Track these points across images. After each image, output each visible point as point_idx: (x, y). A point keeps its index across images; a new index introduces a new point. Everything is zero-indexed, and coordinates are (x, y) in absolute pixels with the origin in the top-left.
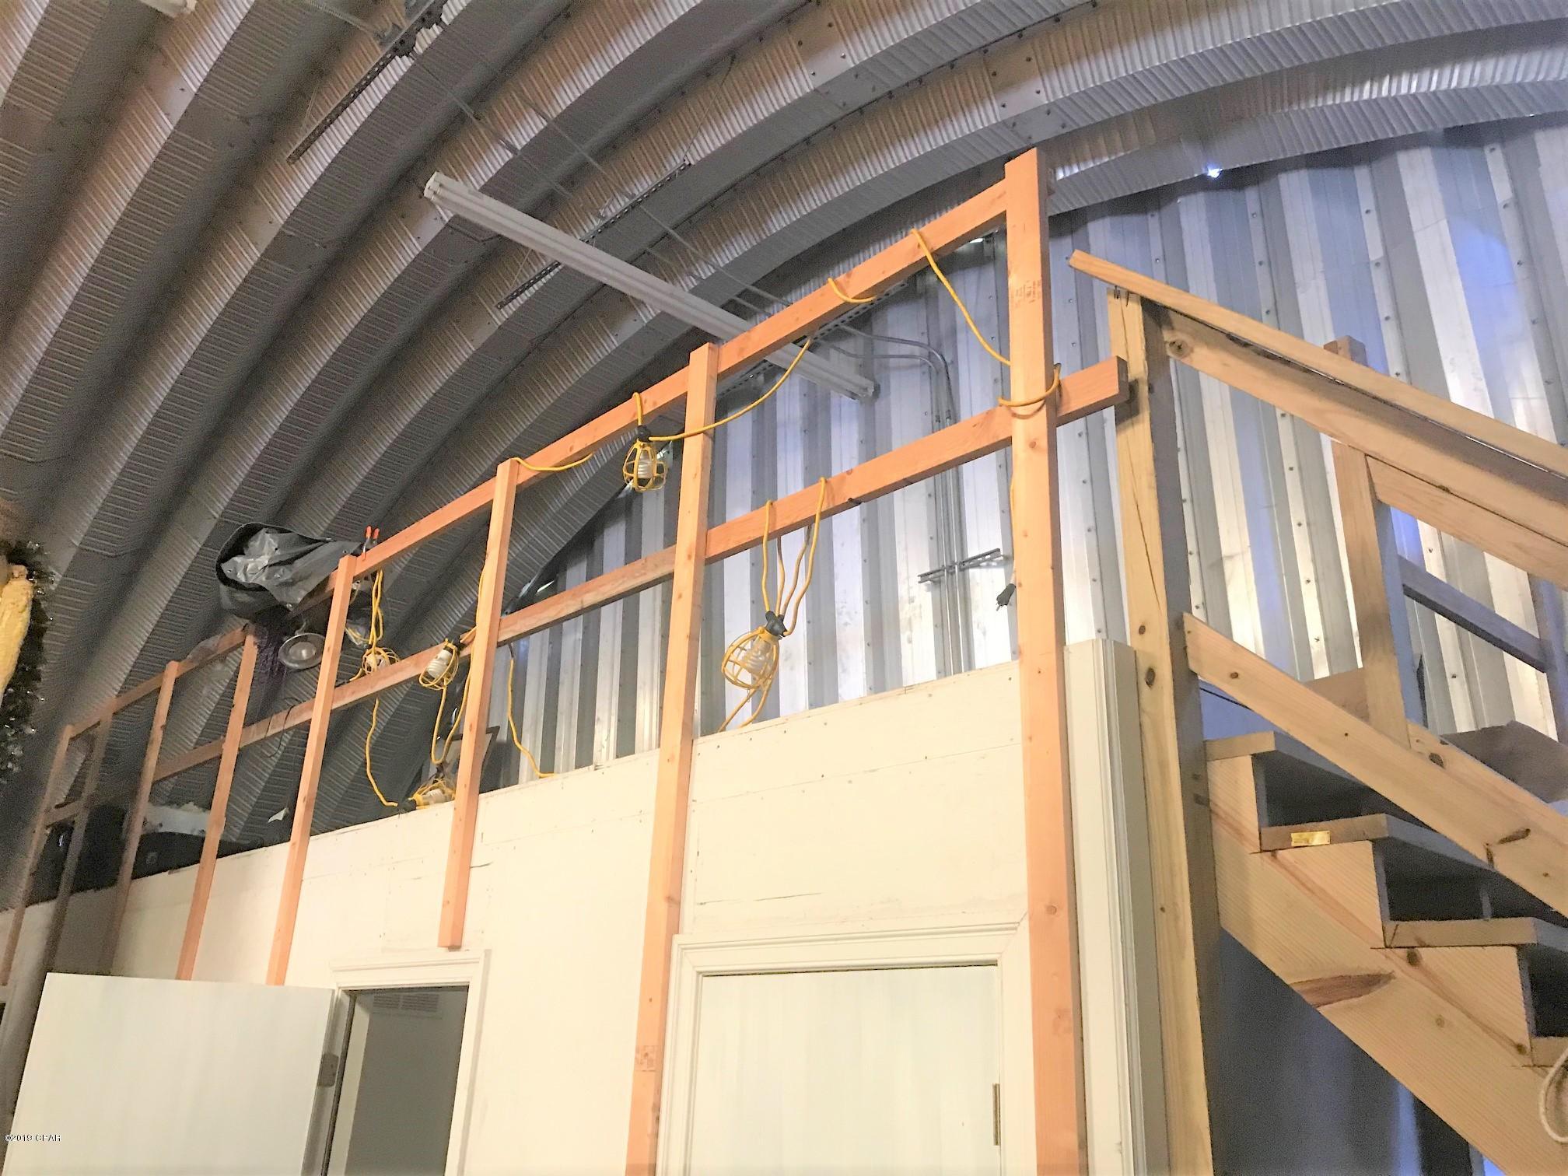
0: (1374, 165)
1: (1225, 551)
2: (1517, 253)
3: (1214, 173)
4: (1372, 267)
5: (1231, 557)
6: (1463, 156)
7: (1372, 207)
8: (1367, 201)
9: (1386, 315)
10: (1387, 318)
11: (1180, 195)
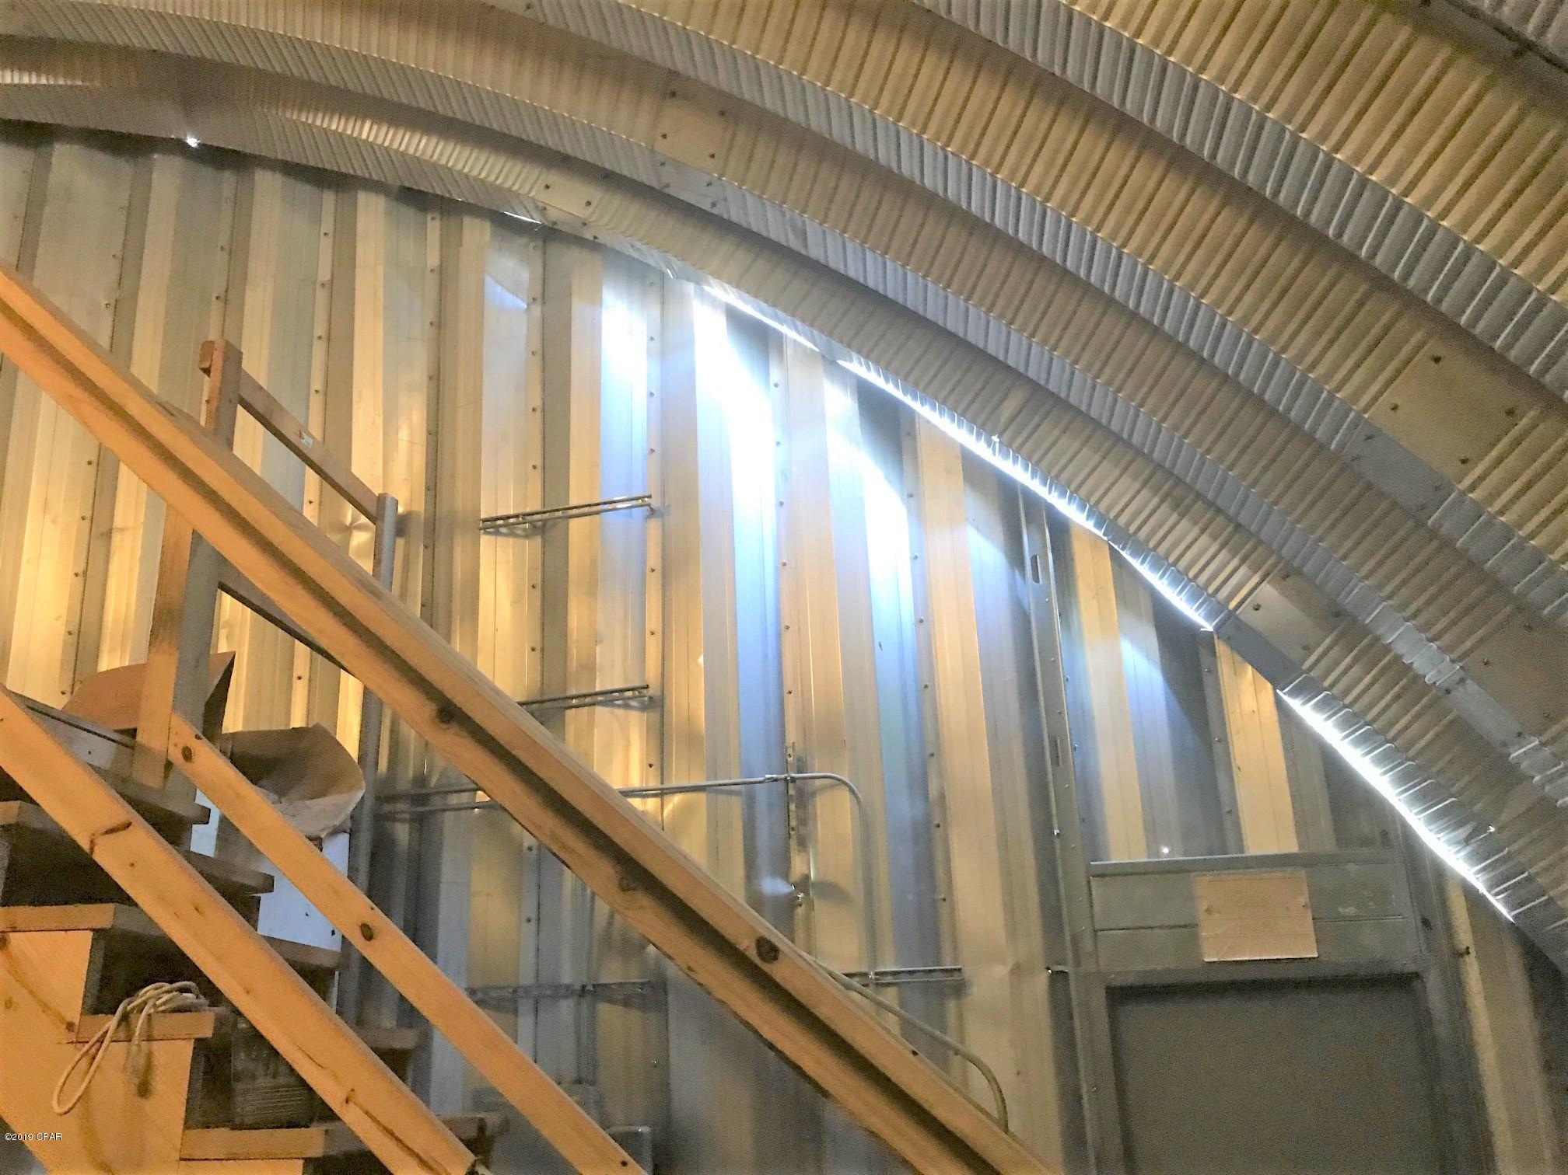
0: (340, 195)
1: (118, 522)
2: (431, 316)
3: (192, 142)
4: (318, 286)
5: (122, 530)
6: (409, 214)
7: (330, 230)
8: (327, 225)
9: (320, 334)
10: (320, 338)
11: (157, 152)
